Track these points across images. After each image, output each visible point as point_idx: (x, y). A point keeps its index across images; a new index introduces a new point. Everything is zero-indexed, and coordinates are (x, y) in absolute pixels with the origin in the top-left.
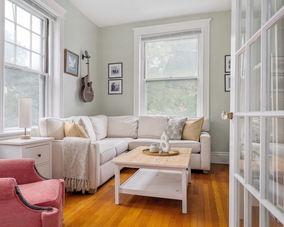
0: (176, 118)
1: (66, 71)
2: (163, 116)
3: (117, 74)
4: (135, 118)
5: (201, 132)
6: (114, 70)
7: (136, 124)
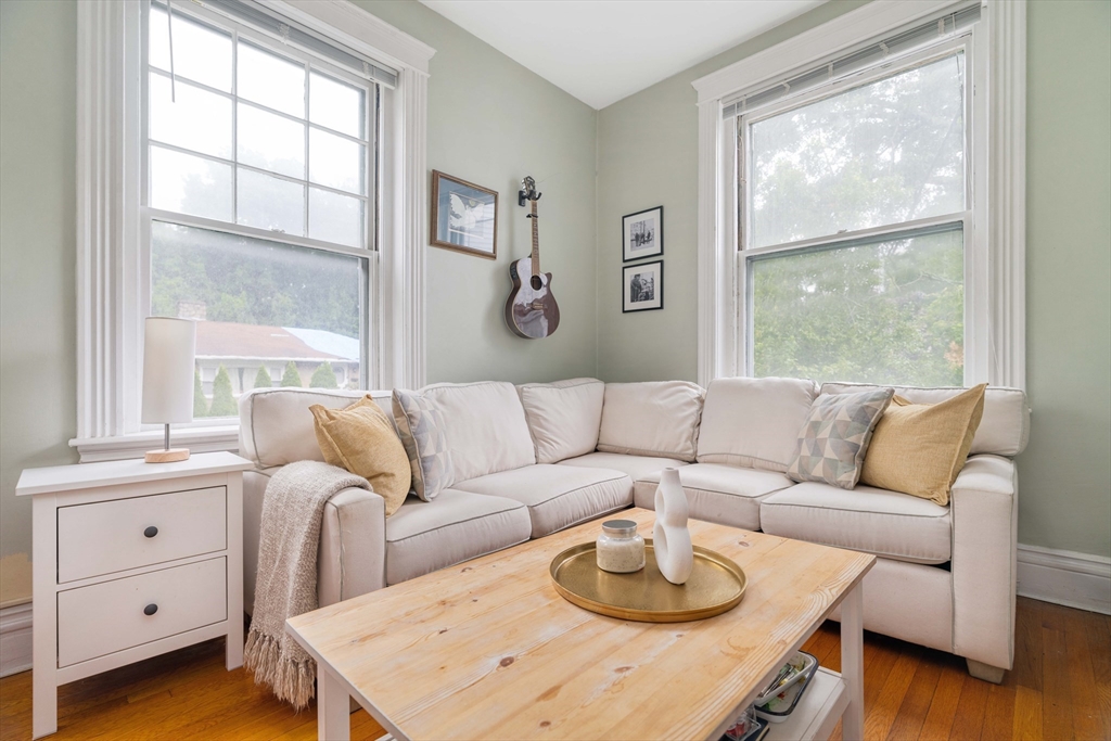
0: (850, 392)
1: (435, 239)
2: (797, 380)
3: (646, 244)
4: (696, 388)
5: (970, 456)
6: (639, 233)
7: (695, 409)
